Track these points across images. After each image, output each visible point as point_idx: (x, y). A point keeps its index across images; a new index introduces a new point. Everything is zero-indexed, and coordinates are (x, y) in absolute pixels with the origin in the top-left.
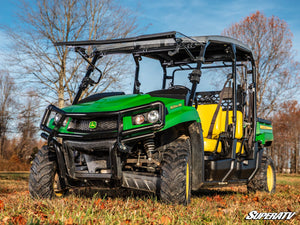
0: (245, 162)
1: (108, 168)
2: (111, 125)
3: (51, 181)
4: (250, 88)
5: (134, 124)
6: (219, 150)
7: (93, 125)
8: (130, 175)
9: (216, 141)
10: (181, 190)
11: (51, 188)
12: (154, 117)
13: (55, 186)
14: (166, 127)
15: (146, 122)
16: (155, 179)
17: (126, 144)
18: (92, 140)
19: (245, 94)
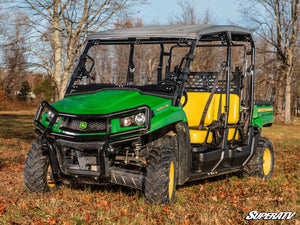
0: (239, 149)
1: (97, 165)
2: (100, 126)
3: (45, 175)
4: (248, 71)
5: (122, 126)
6: (210, 140)
7: (83, 125)
8: (117, 172)
9: (206, 132)
10: (164, 190)
11: (45, 181)
12: (140, 119)
13: (49, 177)
14: (151, 131)
15: (133, 124)
16: (141, 177)
17: (114, 146)
18: (82, 141)
19: (243, 77)
